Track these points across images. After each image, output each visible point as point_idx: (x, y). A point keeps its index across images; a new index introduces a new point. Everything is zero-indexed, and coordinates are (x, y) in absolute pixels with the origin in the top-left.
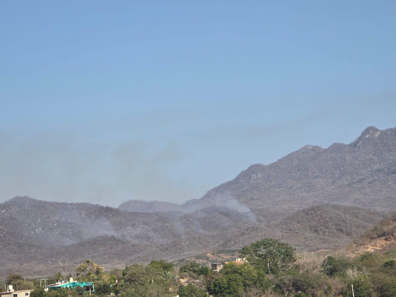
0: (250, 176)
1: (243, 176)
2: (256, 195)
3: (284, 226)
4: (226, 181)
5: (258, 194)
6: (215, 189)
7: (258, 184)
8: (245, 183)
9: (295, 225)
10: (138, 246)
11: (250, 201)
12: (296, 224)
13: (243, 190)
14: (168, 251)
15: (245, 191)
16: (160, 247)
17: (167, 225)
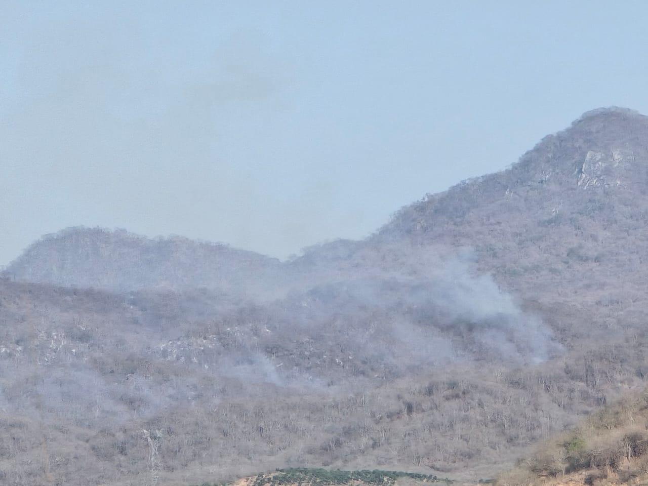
0: (577, 157)
1: (550, 155)
2: (594, 238)
3: (581, 385)
4: (480, 175)
5: (602, 234)
6: (429, 202)
7: (606, 194)
8: (553, 187)
9: (626, 386)
10: (13, 431)
11: (566, 263)
12: (630, 381)
13: (546, 218)
14: (122, 458)
15: (550, 221)
16: (95, 437)
17: (162, 346)
